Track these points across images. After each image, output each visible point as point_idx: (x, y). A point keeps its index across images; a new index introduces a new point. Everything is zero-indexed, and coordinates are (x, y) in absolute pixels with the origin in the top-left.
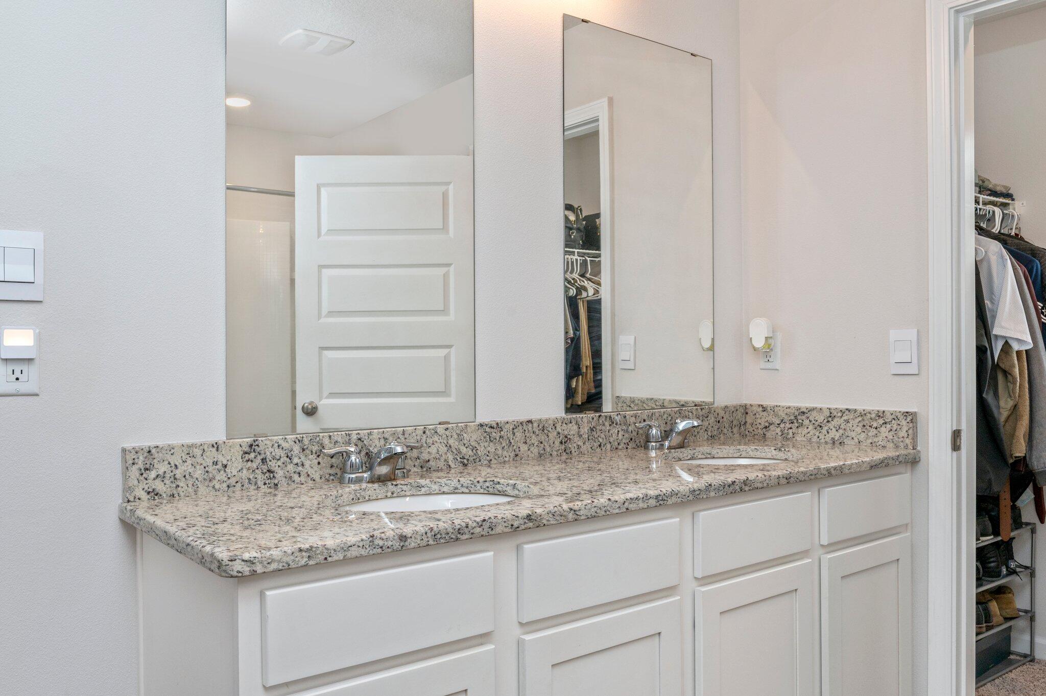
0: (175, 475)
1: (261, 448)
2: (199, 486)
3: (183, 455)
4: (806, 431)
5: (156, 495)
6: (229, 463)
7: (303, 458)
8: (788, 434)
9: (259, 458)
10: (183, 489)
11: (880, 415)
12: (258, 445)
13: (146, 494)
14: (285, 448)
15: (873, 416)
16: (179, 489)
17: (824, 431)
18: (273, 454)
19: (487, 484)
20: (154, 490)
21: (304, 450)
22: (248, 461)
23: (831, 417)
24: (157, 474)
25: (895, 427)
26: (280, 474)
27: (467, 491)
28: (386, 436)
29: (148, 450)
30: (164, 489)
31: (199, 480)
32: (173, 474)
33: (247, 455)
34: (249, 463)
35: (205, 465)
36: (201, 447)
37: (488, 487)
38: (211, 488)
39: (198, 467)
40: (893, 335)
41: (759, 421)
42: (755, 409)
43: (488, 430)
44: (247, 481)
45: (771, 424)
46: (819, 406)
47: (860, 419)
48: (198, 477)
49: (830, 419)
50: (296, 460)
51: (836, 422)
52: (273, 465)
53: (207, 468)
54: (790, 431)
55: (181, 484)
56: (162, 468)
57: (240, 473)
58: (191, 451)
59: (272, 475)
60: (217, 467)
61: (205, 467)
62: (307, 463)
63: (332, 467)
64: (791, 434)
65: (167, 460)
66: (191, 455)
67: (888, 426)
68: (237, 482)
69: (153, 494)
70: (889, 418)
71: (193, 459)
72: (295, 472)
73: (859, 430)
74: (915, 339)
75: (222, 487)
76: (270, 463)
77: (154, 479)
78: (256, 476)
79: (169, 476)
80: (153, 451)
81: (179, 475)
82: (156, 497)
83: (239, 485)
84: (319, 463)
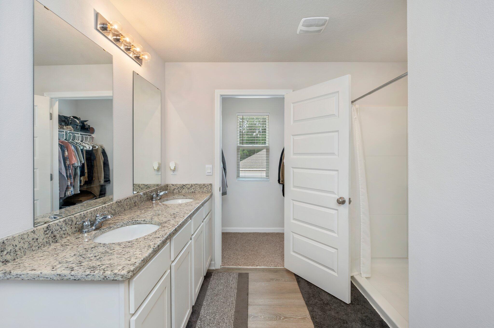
0: (15, 250)
1: (51, 227)
2: (26, 251)
3: (19, 240)
4: (185, 190)
5: (7, 262)
6: (39, 237)
7: (66, 227)
8: (180, 191)
9: (50, 232)
10: (19, 255)
11: (204, 185)
12: (50, 227)
13: (2, 263)
14: (60, 225)
15: (202, 185)
16: (18, 255)
17: (190, 190)
18: (56, 229)
19: (133, 222)
20: (5, 260)
21: (66, 224)
22: (46, 234)
23: (192, 186)
24: (7, 252)
25: (208, 187)
26: (58, 236)
27: (126, 225)
28: (92, 212)
29: (3, 242)
30: (11, 258)
31: (26, 248)
32: (15, 249)
33: (46, 232)
34: (47, 235)
35: (29, 241)
36: (27, 234)
37: (133, 223)
38: (31, 251)
39: (26, 243)
40: (207, 166)
41: (171, 188)
42: (170, 185)
43: (118, 203)
44: (46, 243)
45: (175, 189)
46: (188, 183)
47: (199, 186)
48: (26, 247)
49: (191, 187)
50: (64, 229)
51: (193, 187)
52: (55, 233)
53: (30, 242)
54: (181, 190)
55: (18, 253)
56: (9, 248)
57: (43, 241)
58: (23, 237)
59: (55, 237)
60: (34, 241)
61: (29, 242)
62: (67, 229)
63: (75, 228)
64: (181, 191)
65: (12, 244)
66: (23, 238)
67: (206, 187)
68: (42, 245)
69: (5, 262)
70: (206, 185)
71: (24, 240)
72: (63, 234)
73: (199, 189)
74: (212, 167)
75: (36, 248)
76: (54, 233)
77: (6, 255)
78: (49, 240)
79: (13, 251)
80: (5, 242)
81: (17, 248)
82: (7, 263)
83: (43, 245)
84: (71, 228)
